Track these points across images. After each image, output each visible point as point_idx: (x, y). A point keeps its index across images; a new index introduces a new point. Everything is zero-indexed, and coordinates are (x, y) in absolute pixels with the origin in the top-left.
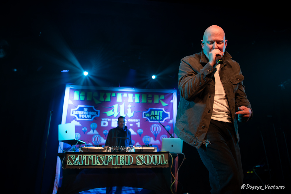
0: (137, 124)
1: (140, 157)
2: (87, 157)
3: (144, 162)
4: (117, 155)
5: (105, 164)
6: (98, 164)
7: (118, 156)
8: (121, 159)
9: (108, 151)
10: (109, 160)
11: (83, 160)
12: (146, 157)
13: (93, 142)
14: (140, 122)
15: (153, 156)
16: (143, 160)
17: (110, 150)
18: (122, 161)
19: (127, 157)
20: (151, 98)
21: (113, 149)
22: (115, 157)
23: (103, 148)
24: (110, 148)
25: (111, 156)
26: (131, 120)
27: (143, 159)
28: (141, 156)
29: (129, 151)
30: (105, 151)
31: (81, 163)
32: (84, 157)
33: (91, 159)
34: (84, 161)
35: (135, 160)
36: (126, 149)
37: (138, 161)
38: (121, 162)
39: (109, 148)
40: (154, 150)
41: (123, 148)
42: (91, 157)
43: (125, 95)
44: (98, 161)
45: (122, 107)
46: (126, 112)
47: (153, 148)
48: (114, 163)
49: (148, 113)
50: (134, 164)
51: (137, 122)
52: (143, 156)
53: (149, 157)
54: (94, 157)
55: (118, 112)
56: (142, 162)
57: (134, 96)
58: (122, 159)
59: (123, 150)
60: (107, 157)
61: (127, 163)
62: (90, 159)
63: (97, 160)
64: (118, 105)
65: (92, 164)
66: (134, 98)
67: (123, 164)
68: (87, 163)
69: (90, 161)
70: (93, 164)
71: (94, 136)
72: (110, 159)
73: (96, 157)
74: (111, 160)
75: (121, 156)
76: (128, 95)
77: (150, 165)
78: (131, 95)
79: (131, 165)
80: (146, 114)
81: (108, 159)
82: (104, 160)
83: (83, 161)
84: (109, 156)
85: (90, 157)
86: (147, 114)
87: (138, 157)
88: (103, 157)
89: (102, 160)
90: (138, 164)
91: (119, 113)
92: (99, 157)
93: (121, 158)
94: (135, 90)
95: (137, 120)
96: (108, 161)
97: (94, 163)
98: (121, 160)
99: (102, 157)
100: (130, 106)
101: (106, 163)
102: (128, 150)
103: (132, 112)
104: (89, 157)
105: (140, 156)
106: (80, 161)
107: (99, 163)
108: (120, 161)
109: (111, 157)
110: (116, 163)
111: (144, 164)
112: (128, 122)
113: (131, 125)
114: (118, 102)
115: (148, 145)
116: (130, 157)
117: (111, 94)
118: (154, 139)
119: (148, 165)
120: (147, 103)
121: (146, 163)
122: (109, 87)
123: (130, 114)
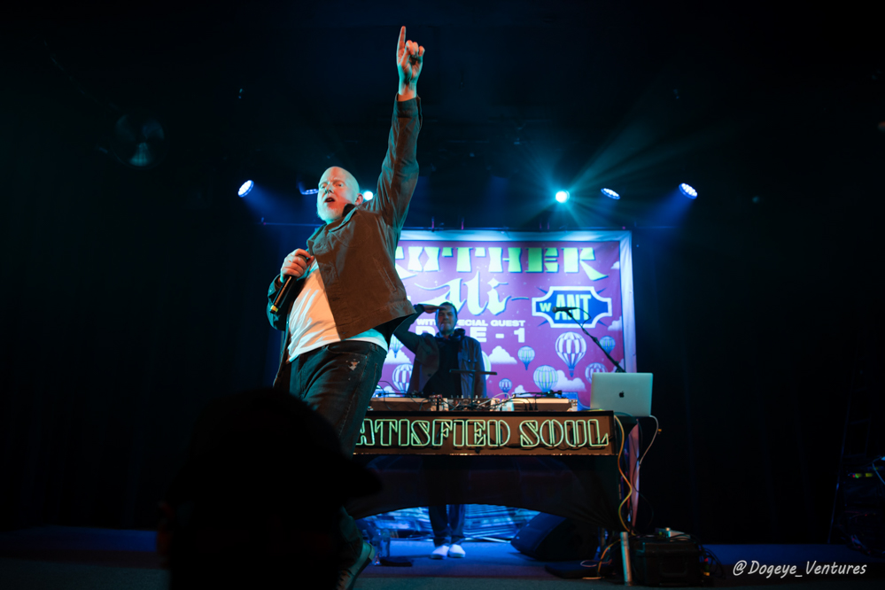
0: (516, 332)
1: (531, 427)
2: (386, 424)
3: (541, 438)
4: (465, 420)
5: (433, 444)
6: (415, 442)
7: (469, 423)
8: (476, 431)
9: (441, 409)
10: (445, 433)
11: (376, 431)
12: (547, 425)
13: (396, 384)
14: (526, 326)
15: (565, 423)
16: (538, 433)
17: (446, 405)
18: (480, 436)
19: (493, 424)
20: (554, 259)
21: (454, 402)
22: (461, 423)
23: (426, 401)
24: (446, 400)
25: (449, 423)
26: (500, 321)
27: (537, 430)
28: (534, 424)
29: (498, 410)
30: (433, 409)
31: (369, 440)
32: (379, 423)
33: (396, 430)
34: (377, 435)
35: (517, 433)
36: (489, 404)
37: (524, 437)
38: (478, 438)
39: (443, 401)
40: (569, 405)
41: (482, 401)
42: (395, 425)
43: (480, 251)
44: (414, 435)
45: (473, 286)
46: (483, 300)
47: (566, 401)
48: (459, 441)
49: (547, 301)
50: (515, 445)
51: (517, 328)
52: (537, 423)
53: (556, 426)
54: (404, 424)
55: (461, 301)
56: (535, 439)
57: (505, 254)
58: (480, 430)
59: (481, 406)
60: (438, 424)
61: (493, 442)
62: (393, 430)
63: (411, 432)
64: (461, 281)
66: (504, 259)
67: (482, 443)
68: (386, 441)
69: (395, 434)
70: (402, 443)
71: (398, 368)
72: (447, 430)
73: (410, 426)
74: (451, 432)
75: (477, 421)
76: (487, 252)
77: (557, 447)
78: (496, 252)
79: (505, 446)
80: (541, 304)
81: (442, 431)
82: (430, 433)
83: (375, 434)
84: (444, 421)
85: (394, 423)
86: (545, 304)
87: (524, 425)
88: (429, 423)
89: (426, 433)
90: (525, 443)
91: (466, 301)
92: (416, 426)
93: (478, 427)
94: (509, 236)
95: (515, 323)
96: (442, 435)
97: (404, 440)
98: (478, 433)
99: (424, 425)
100: (494, 283)
101: (438, 440)
102: (495, 405)
103: (500, 300)
104: (391, 423)
105: (529, 422)
106: (368, 434)
107: (418, 441)
108: (476, 435)
109: (448, 425)
110: (465, 442)
111: (541, 445)
112: (489, 327)
113: (500, 336)
114: (460, 272)
115: (552, 391)
116: (502, 425)
117: (440, 251)
118: (566, 376)
119: (553, 449)
120: (543, 272)
121: (549, 442)
122: (433, 231)
123: (496, 306)
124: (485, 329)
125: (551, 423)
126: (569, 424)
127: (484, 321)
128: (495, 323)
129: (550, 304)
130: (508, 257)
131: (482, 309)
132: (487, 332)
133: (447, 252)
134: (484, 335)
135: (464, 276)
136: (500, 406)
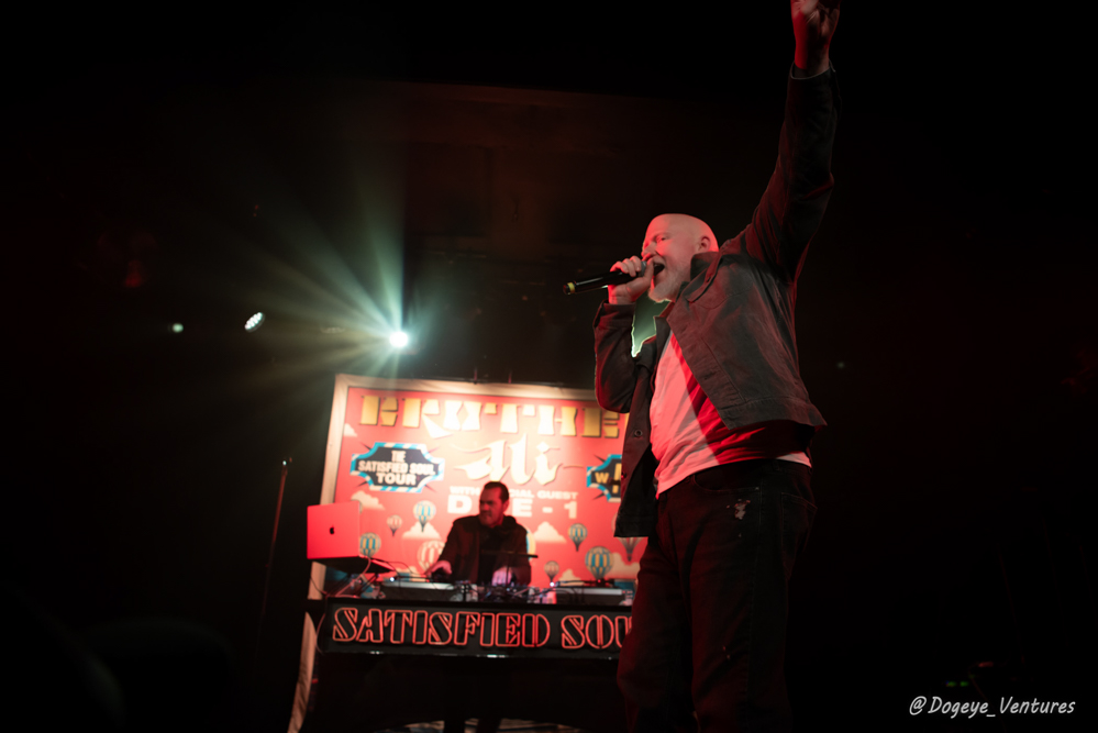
0: (567, 506)
1: (574, 623)
2: (399, 616)
3: (586, 638)
4: (496, 614)
5: (455, 642)
6: (433, 639)
7: (500, 617)
8: (508, 626)
9: (469, 598)
10: (471, 629)
11: (386, 624)
12: (594, 622)
13: (421, 564)
14: (578, 500)
15: (616, 620)
16: (584, 631)
17: (475, 594)
18: (513, 633)
19: (529, 620)
20: (614, 422)
21: (485, 590)
22: (491, 617)
23: (451, 588)
25: (476, 617)
26: (548, 493)
27: (582, 627)
28: (579, 620)
29: (537, 602)
30: (458, 598)
31: (377, 636)
32: (389, 615)
33: (411, 624)
34: (387, 629)
35: (557, 631)
36: (526, 593)
37: (566, 635)
38: (511, 636)
39: (470, 588)
40: (622, 597)
41: (518, 590)
42: (410, 616)
43: (528, 409)
44: (432, 631)
45: (518, 450)
46: (530, 467)
47: (618, 592)
48: (487, 640)
49: (604, 471)
50: (555, 644)
51: (568, 501)
52: (582, 619)
53: (605, 624)
54: (421, 616)
55: (504, 466)
56: (579, 639)
57: (557, 413)
58: (513, 626)
59: (517, 597)
60: (462, 617)
61: (528, 640)
62: (407, 624)
63: (429, 626)
64: (506, 443)
65: (414, 641)
66: (557, 420)
67: (515, 642)
68: (397, 637)
69: (409, 628)
70: (417, 640)
71: (425, 544)
72: (473, 625)
73: (428, 618)
74: (478, 628)
75: (510, 616)
76: (536, 410)
77: (606, 649)
78: (547, 411)
79: (544, 646)
80: (597, 475)
81: (467, 626)
82: (452, 629)
83: (384, 628)
84: (469, 614)
85: (408, 615)
86: (602, 474)
87: (567, 622)
88: (451, 617)
89: (447, 628)
90: (567, 644)
91: (509, 468)
92: (436, 619)
93: (511, 622)
94: (563, 393)
95: (566, 495)
96: (467, 631)
97: (419, 637)
98: (511, 630)
99: (445, 617)
100: (544, 447)
101: (461, 638)
102: (533, 595)
103: (550, 467)
104: (404, 615)
105: (573, 618)
106: (375, 628)
107: (437, 637)
108: (508, 632)
109: (475, 620)
110: (494, 640)
111: (587, 645)
112: (536, 500)
113: (548, 510)
114: (505, 433)
115: (603, 580)
116: (541, 620)
117: (482, 407)
118: (624, 559)
119: (601, 651)
120: (600, 437)
121: (595, 642)
122: (475, 383)
123: (545, 474)
124: (531, 502)
125: (599, 619)
126: (621, 621)
127: (529, 492)
128: (543, 495)
129: (607, 475)
130: (560, 417)
131: (528, 478)
132: (533, 505)
133: (490, 408)
134: (529, 508)
135: (508, 438)
136: (540, 596)
